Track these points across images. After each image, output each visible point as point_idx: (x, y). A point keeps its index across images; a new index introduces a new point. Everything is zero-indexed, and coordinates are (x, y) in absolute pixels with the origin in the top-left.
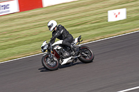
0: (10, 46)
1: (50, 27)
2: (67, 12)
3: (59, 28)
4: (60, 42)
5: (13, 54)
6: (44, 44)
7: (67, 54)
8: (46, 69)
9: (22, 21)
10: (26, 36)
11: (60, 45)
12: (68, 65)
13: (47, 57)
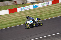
0: (49, 14)
9: (53, 7)
10: (54, 11)
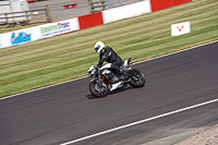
1: (97, 49)
2: (129, 28)
3: (107, 50)
4: (109, 65)
5: (76, 73)
6: (92, 68)
7: (116, 79)
8: (94, 96)
11: (109, 69)
12: (117, 90)
13: (95, 82)
